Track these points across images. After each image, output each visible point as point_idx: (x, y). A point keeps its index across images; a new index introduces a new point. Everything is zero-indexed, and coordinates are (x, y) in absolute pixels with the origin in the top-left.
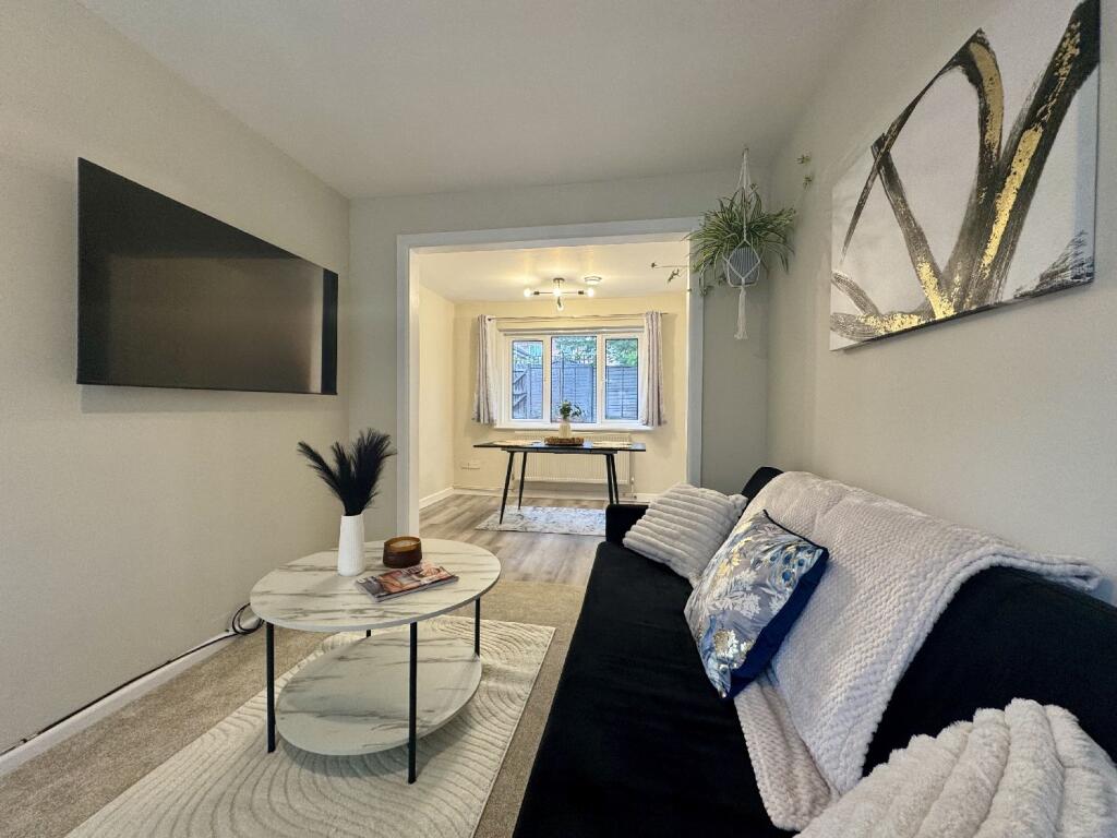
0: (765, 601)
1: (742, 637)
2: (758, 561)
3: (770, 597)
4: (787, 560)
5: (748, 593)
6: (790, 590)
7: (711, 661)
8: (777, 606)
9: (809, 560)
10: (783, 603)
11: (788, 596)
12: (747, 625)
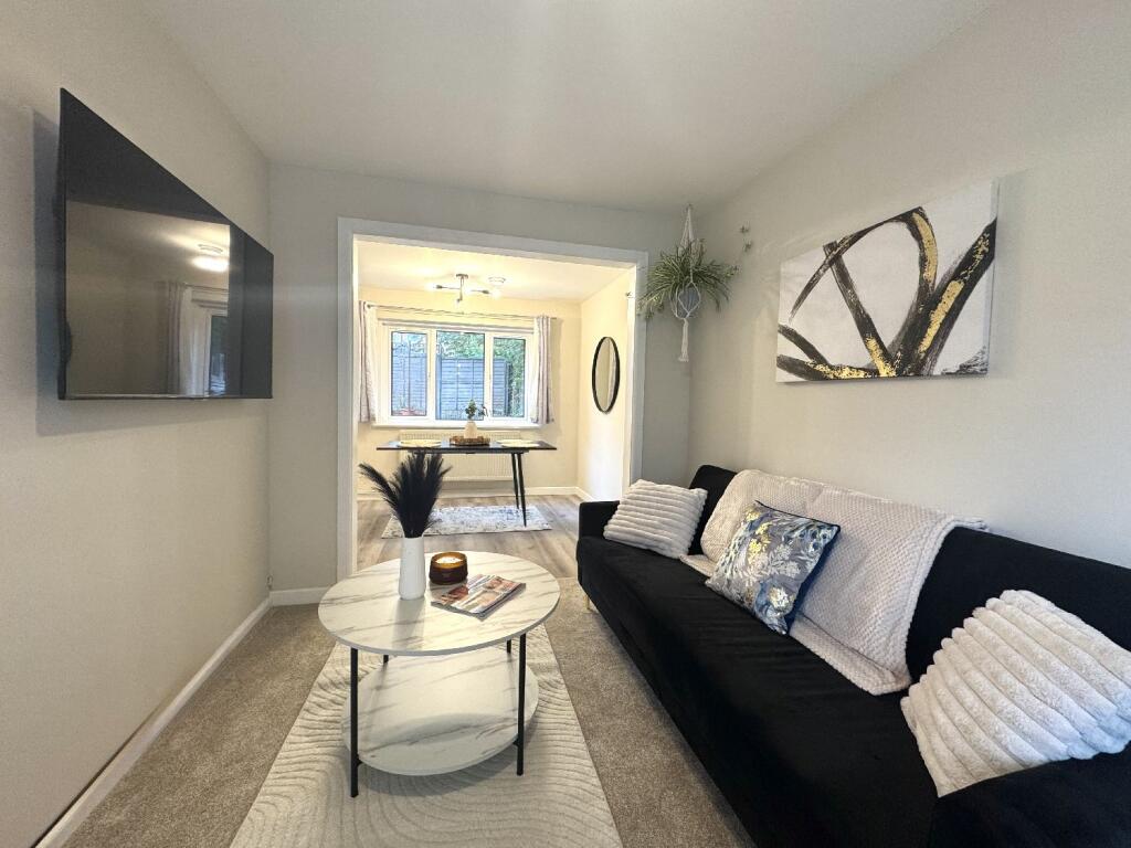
0: (802, 565)
1: (789, 592)
2: (788, 539)
3: (805, 561)
4: (814, 536)
5: (787, 561)
6: (819, 555)
7: (769, 612)
8: (810, 567)
9: (830, 534)
10: (814, 565)
11: (817, 560)
12: (792, 583)
